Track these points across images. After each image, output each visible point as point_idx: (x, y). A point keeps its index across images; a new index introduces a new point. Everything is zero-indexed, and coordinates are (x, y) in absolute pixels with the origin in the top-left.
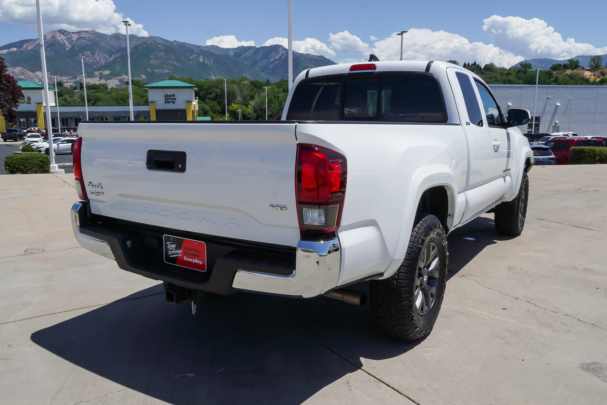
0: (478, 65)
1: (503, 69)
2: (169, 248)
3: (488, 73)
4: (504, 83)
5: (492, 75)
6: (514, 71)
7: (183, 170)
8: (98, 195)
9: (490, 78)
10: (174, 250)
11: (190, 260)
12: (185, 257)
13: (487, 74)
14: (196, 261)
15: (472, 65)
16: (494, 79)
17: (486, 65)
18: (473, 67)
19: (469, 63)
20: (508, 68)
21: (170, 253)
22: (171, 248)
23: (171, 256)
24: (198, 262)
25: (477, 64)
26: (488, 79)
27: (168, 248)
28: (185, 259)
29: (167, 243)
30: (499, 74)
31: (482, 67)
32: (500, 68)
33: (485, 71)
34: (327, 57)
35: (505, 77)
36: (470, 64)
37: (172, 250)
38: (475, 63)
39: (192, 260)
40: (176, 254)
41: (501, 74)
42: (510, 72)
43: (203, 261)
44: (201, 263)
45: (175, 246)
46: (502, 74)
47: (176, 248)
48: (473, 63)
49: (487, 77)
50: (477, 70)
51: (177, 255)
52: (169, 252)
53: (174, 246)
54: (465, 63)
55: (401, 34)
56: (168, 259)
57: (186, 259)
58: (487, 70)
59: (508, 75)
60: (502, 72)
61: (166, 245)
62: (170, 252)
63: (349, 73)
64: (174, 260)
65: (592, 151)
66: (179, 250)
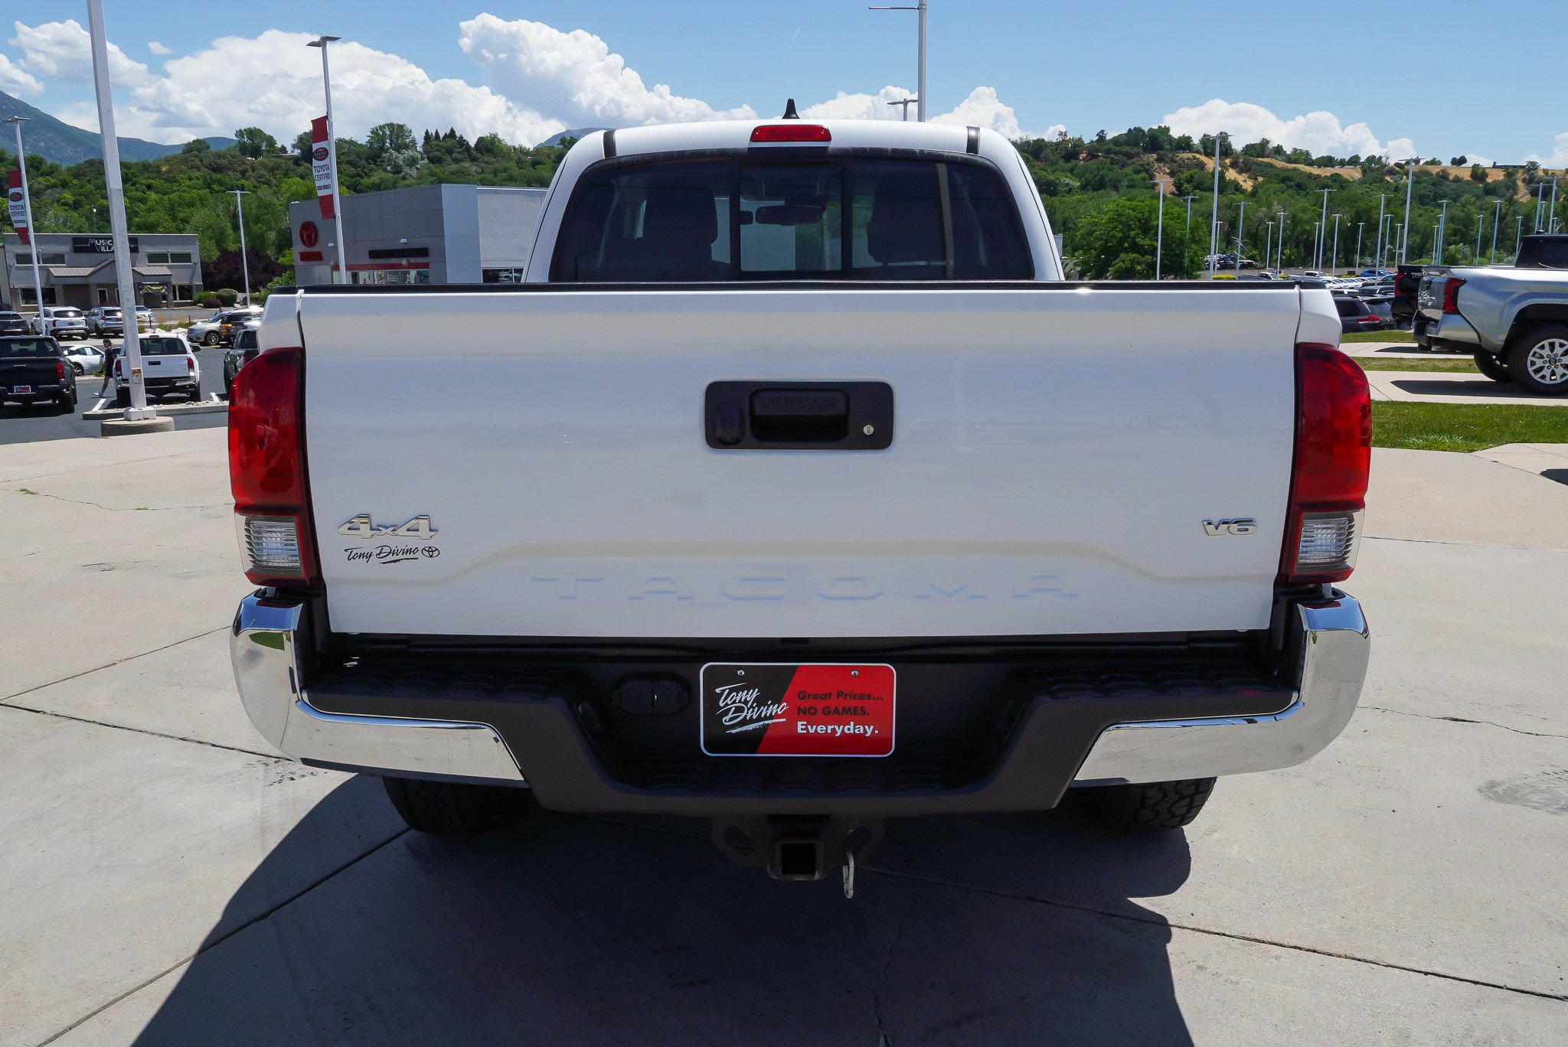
0: (461, 137)
1: (522, 151)
2: (727, 705)
3: (487, 159)
4: (529, 185)
5: (497, 165)
6: (548, 156)
7: (882, 440)
8: (394, 561)
9: (495, 173)
10: (749, 709)
11: (821, 729)
12: (799, 723)
13: (486, 163)
14: (850, 728)
15: (446, 136)
16: (505, 175)
17: (481, 140)
18: (450, 142)
19: (437, 132)
20: (530, 146)
21: (731, 719)
22: (734, 702)
23: (733, 731)
24: (859, 730)
25: (458, 134)
26: (491, 174)
27: (722, 705)
28: (799, 731)
29: (718, 691)
30: (513, 165)
31: (472, 143)
32: (514, 147)
33: (479, 155)
34: (15, 96)
35: (530, 172)
36: (442, 136)
37: (739, 710)
38: (452, 131)
39: (830, 728)
40: (759, 719)
41: (517, 163)
42: (538, 158)
43: (882, 723)
44: (873, 731)
45: (754, 695)
46: (520, 163)
47: (760, 701)
48: (448, 132)
49: (486, 170)
50: (460, 150)
51: (762, 723)
52: (727, 718)
53: (751, 695)
54: (427, 132)
55: (322, 43)
56: (720, 740)
57: (807, 729)
58: (484, 152)
59: (536, 167)
60: (520, 159)
61: (712, 699)
62: (730, 715)
63: (749, 148)
64: (752, 741)
66: (773, 704)
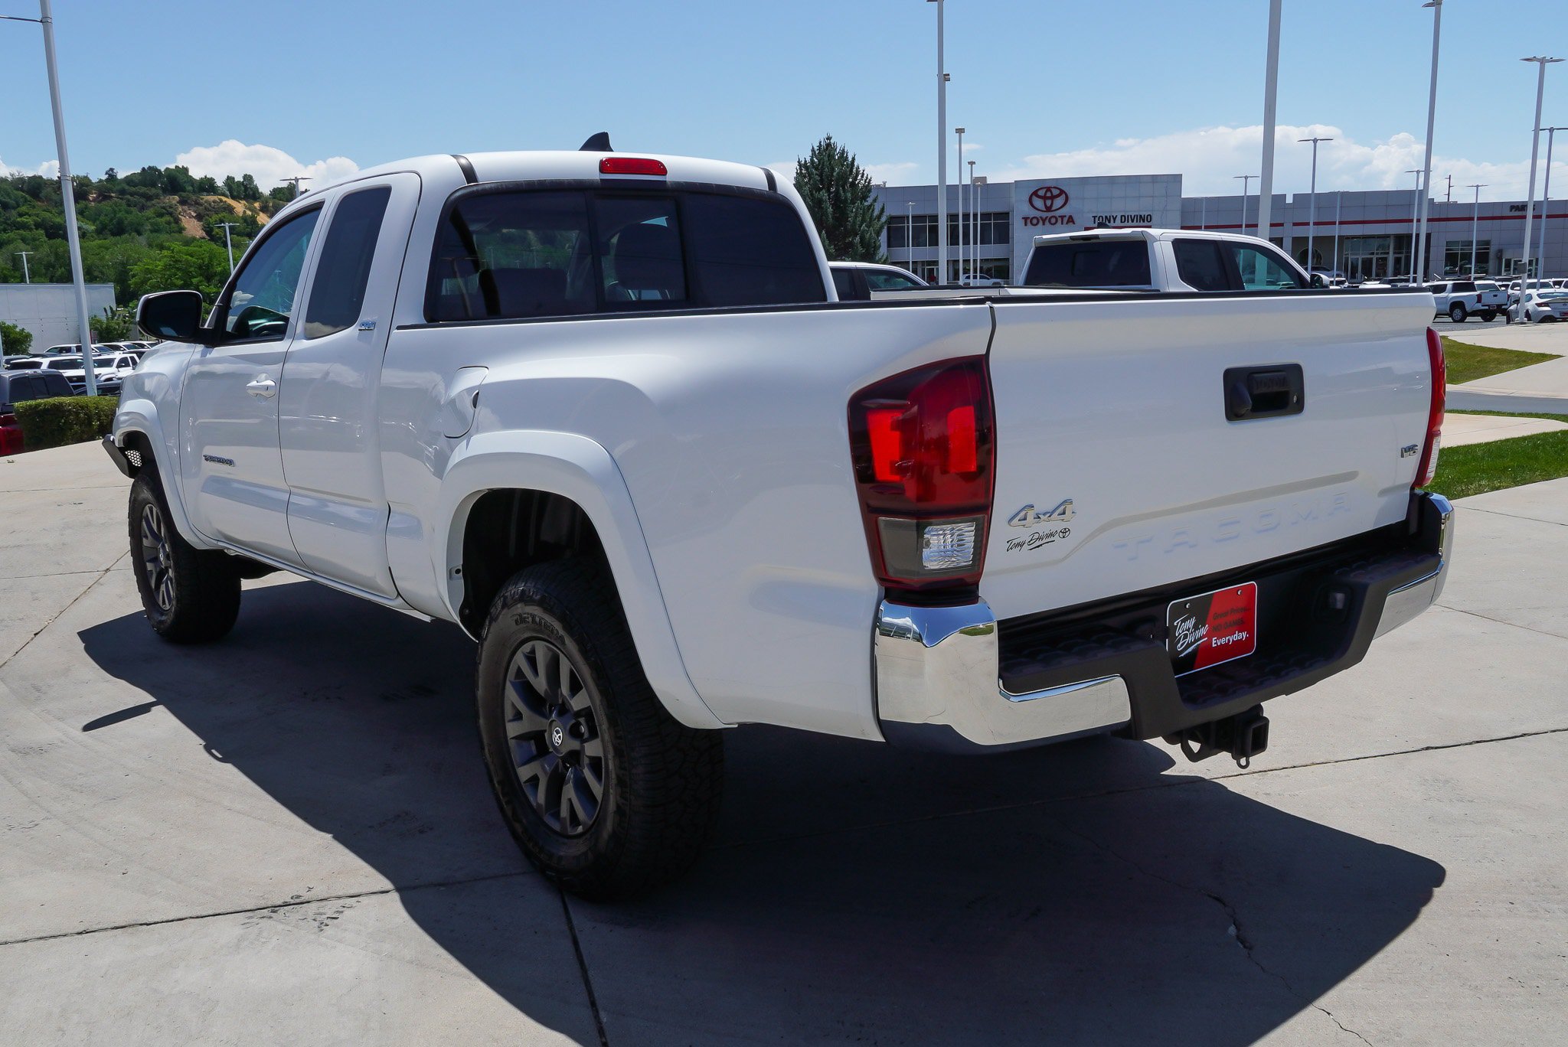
2: (1180, 634)
7: (1300, 407)
8: (1038, 547)
10: (1190, 635)
11: (1223, 641)
12: (1214, 639)
14: (1236, 637)
21: (1182, 644)
22: (1183, 631)
23: (1183, 654)
24: (1240, 637)
27: (1177, 634)
28: (1214, 645)
29: (1176, 623)
37: (1186, 636)
39: (1227, 638)
40: (1195, 641)
43: (1250, 628)
44: (1245, 635)
45: (1193, 622)
47: (1196, 627)
51: (1196, 644)
52: (1179, 645)
53: (1190, 623)
56: (1176, 663)
57: (1217, 643)
61: (1173, 630)
64: (1191, 660)
65: (82, 408)
66: (1202, 627)
